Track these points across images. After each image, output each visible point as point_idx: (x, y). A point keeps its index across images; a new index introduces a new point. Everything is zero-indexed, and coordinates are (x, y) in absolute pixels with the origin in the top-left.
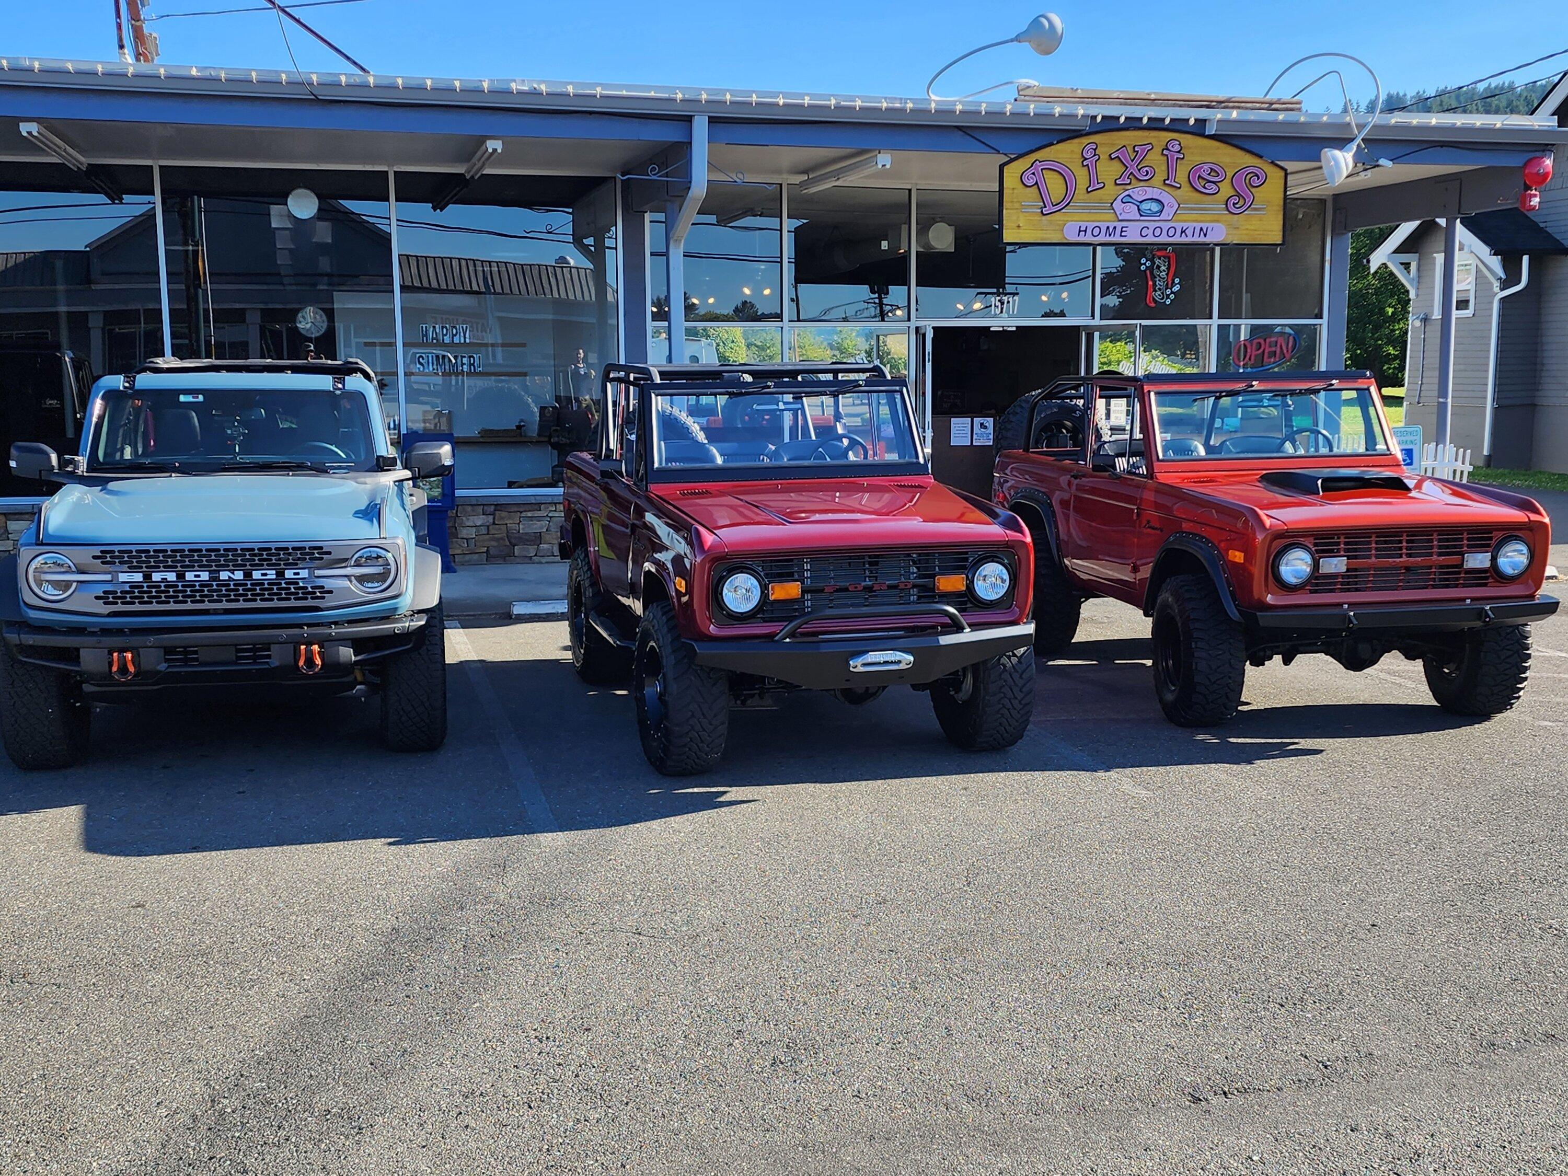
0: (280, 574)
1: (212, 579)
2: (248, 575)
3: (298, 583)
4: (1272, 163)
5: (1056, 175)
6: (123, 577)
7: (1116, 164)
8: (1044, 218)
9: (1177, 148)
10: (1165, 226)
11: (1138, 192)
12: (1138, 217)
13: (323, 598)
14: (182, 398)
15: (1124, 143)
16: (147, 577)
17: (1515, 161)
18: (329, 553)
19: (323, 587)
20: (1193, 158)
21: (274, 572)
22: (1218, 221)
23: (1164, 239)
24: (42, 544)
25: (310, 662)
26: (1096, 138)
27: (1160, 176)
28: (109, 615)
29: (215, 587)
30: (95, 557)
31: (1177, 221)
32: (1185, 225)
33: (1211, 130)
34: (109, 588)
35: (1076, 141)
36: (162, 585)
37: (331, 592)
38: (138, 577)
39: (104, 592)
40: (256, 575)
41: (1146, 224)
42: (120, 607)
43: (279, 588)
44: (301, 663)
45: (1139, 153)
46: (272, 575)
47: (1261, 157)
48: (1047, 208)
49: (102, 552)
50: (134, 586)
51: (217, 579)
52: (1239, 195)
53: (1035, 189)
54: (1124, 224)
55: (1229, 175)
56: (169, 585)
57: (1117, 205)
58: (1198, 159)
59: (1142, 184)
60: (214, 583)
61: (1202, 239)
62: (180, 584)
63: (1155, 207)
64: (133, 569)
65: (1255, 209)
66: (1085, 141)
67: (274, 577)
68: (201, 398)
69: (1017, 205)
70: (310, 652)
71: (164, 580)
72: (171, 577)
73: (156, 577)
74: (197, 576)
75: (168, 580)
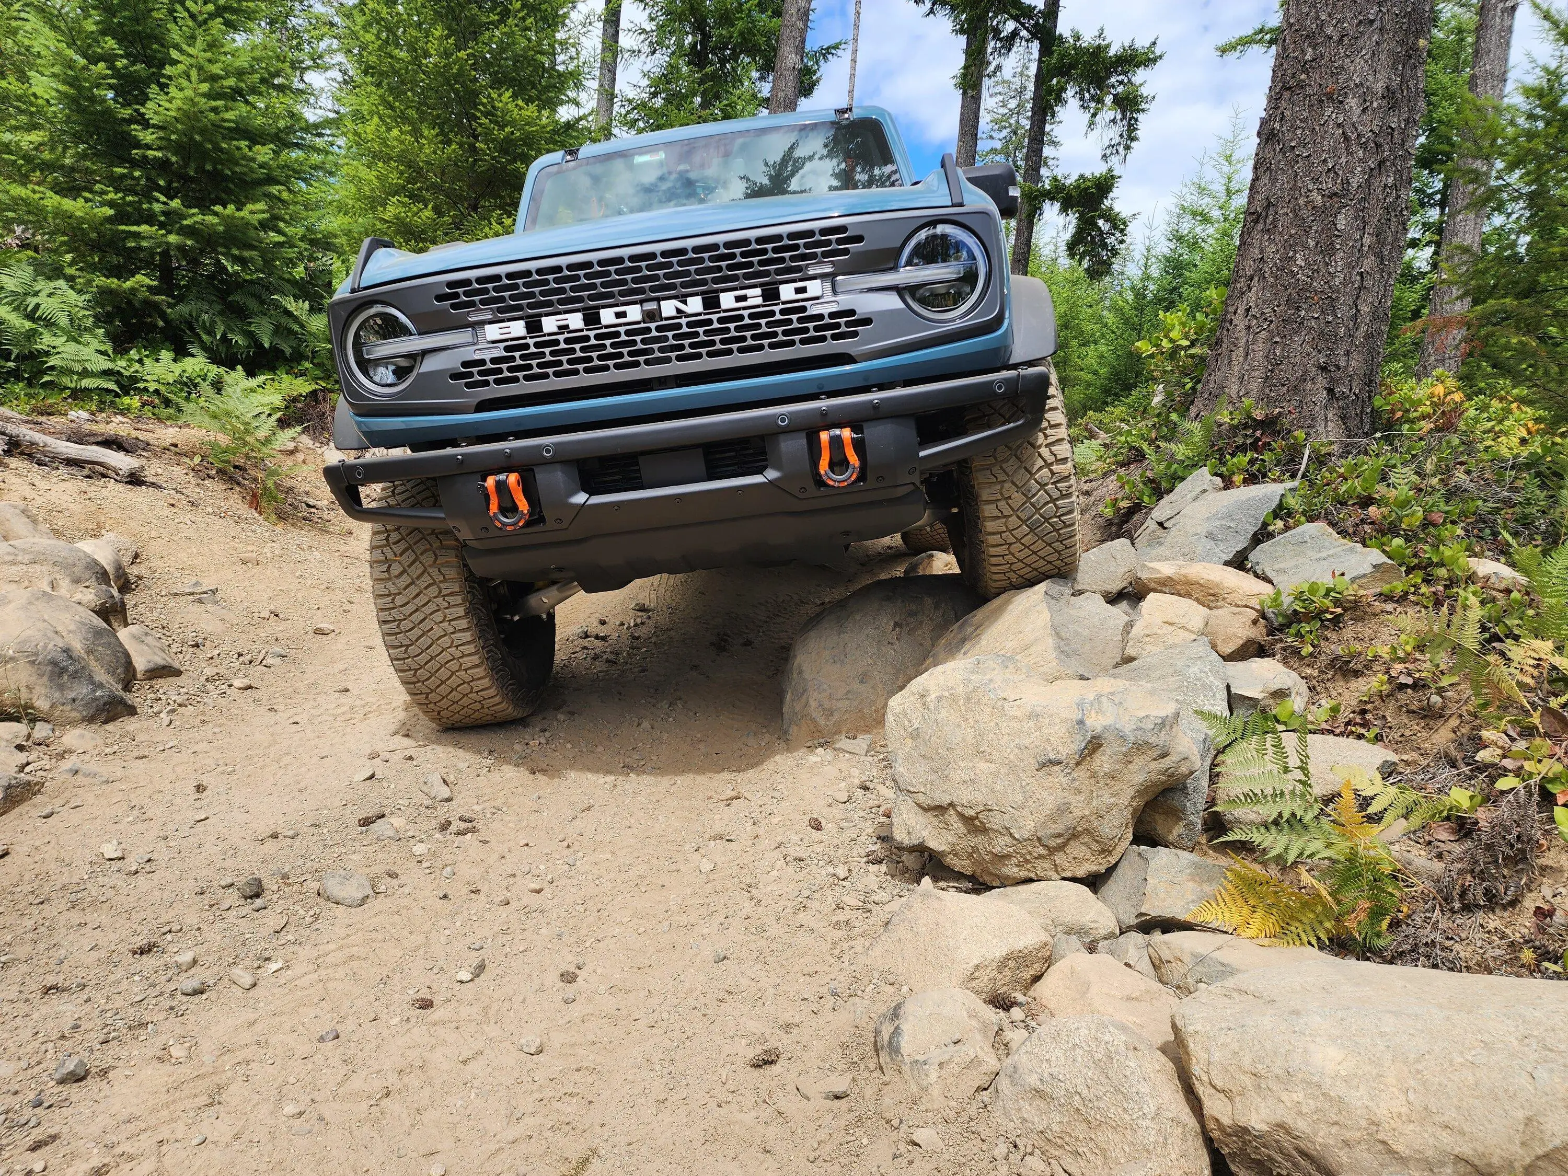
0: (770, 294)
1: (649, 317)
3: (805, 309)
6: (492, 332)
13: (854, 334)
18: (859, 239)
19: (852, 313)
21: (758, 291)
24: (357, 290)
25: (838, 462)
29: (655, 334)
30: (438, 298)
34: (472, 354)
36: (561, 338)
37: (867, 322)
39: (464, 364)
40: (727, 300)
42: (494, 390)
43: (772, 322)
44: (823, 467)
46: (755, 296)
49: (452, 286)
50: (513, 344)
51: (659, 316)
56: (580, 337)
60: (659, 325)
62: (592, 333)
67: (759, 301)
70: (836, 442)
71: (563, 328)
72: (575, 321)
73: (549, 324)
74: (619, 315)
75: (572, 328)
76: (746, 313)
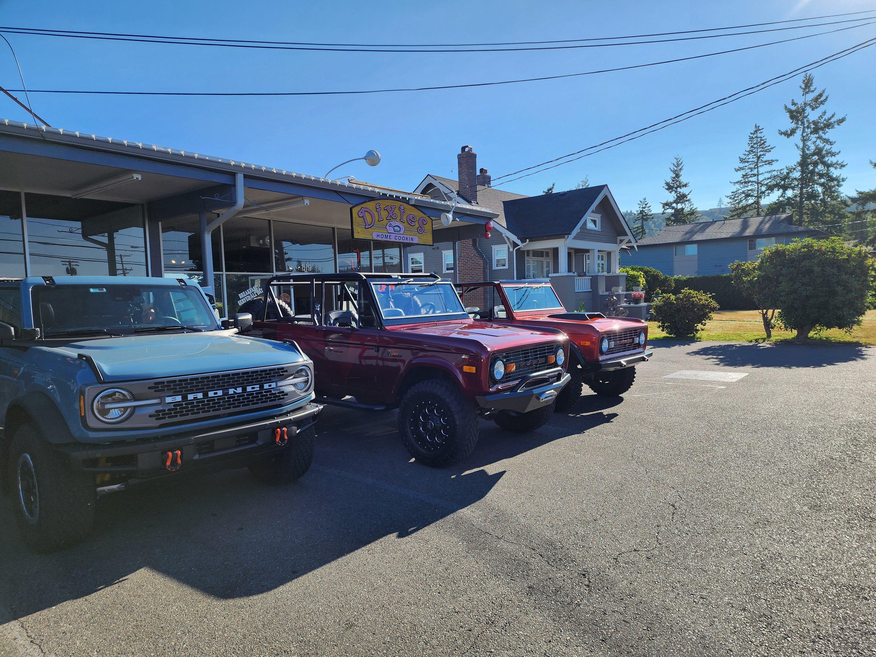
0: (262, 387)
1: (224, 394)
2: (244, 390)
3: (271, 391)
4: (429, 217)
5: (369, 214)
6: (169, 400)
7: (386, 211)
8: (366, 230)
9: (403, 208)
10: (402, 236)
11: (393, 223)
12: (394, 232)
13: (283, 398)
14: (92, 290)
15: (388, 204)
16: (185, 398)
17: (483, 222)
18: (286, 371)
19: (283, 392)
20: (408, 212)
21: (258, 386)
22: (415, 236)
23: (401, 241)
24: (104, 383)
25: (282, 438)
26: (380, 201)
27: (399, 218)
28: (162, 426)
29: (226, 399)
30: (150, 388)
31: (405, 235)
32: (407, 236)
33: (413, 203)
34: (160, 408)
35: (373, 202)
36: (195, 401)
37: (287, 394)
38: (179, 398)
39: (156, 411)
40: (249, 389)
41: (396, 235)
42: (167, 420)
43: (261, 396)
44: (278, 439)
45: (392, 208)
46: (257, 388)
47: (425, 214)
48: (368, 226)
49: (155, 383)
50: (176, 404)
51: (227, 394)
52: (421, 227)
53: (362, 219)
54: (390, 234)
55: (418, 219)
56: (199, 401)
57: (387, 227)
58: (409, 213)
59: (394, 220)
60: (226, 397)
61: (412, 242)
62: (206, 400)
63: (398, 229)
64: (176, 394)
65: (425, 232)
66: (377, 202)
67: (258, 389)
68: (105, 290)
69: (357, 224)
70: (283, 432)
71: (195, 398)
72: (200, 396)
73: (191, 397)
74: (215, 393)
75: (198, 398)
76: (254, 393)
